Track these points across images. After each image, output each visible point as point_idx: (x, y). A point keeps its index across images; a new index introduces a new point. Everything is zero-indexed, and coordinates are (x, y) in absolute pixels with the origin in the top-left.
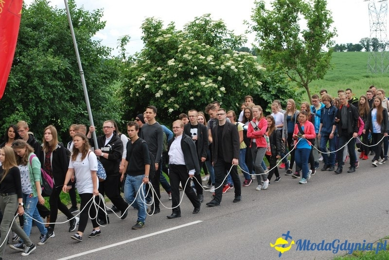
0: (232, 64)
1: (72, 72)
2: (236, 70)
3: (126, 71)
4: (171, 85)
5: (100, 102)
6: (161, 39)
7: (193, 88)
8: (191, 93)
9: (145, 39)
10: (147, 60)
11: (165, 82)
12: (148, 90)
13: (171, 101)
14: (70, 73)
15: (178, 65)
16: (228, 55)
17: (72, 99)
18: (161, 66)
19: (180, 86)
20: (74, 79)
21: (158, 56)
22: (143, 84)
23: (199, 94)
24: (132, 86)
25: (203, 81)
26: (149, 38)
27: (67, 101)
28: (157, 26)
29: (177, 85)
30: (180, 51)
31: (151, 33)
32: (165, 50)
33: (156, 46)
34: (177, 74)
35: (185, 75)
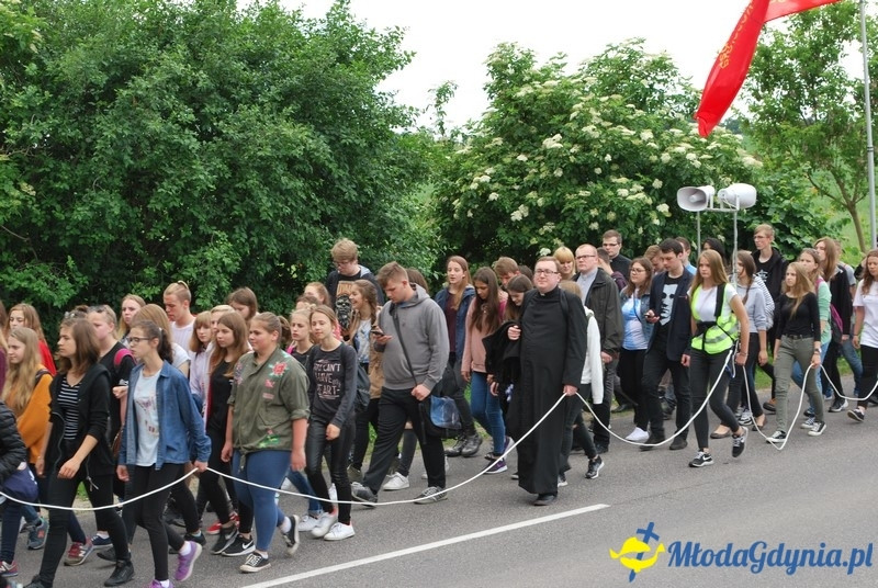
0: (689, 150)
1: (331, 162)
2: (697, 164)
3: (447, 160)
4: (548, 194)
5: (386, 231)
6: (530, 92)
7: (598, 203)
8: (594, 213)
9: (492, 90)
10: (495, 136)
11: (534, 187)
12: (495, 204)
13: (547, 232)
14: (327, 163)
15: (569, 149)
16: (677, 132)
17: (325, 219)
18: (526, 153)
19: (568, 196)
20: (336, 176)
21: (521, 129)
22: (485, 189)
23: (611, 216)
24: (457, 196)
25: (622, 186)
26: (501, 88)
27: (316, 223)
28: (522, 61)
29: (564, 194)
30: (574, 118)
31: (506, 76)
32: (536, 116)
33: (516, 106)
34: (564, 170)
35: (581, 174)
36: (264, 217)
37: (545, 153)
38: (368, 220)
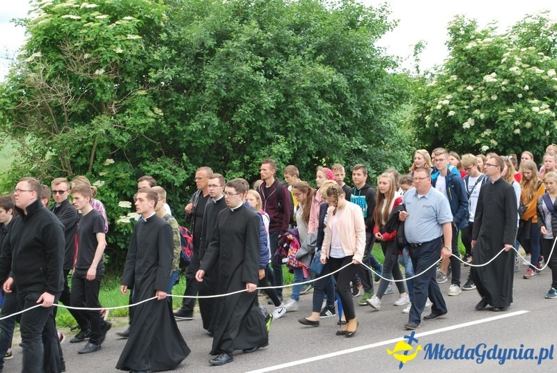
1: (347, 92)
3: (421, 90)
4: (487, 111)
5: (382, 135)
6: (474, 45)
7: (519, 117)
8: (517, 123)
9: (450, 45)
10: (452, 74)
11: (479, 107)
12: (452, 118)
13: (486, 135)
14: (345, 93)
15: (501, 82)
17: (344, 129)
18: (472, 84)
19: (500, 113)
20: (349, 102)
21: (469, 69)
22: (446, 110)
23: (528, 125)
24: (428, 113)
25: (535, 105)
26: (456, 43)
27: (338, 132)
28: (469, 26)
29: (497, 111)
30: (504, 62)
31: (459, 35)
32: (479, 61)
33: (466, 55)
34: (498, 95)
35: (509, 98)
36: (307, 127)
37: (485, 85)
38: (371, 128)
